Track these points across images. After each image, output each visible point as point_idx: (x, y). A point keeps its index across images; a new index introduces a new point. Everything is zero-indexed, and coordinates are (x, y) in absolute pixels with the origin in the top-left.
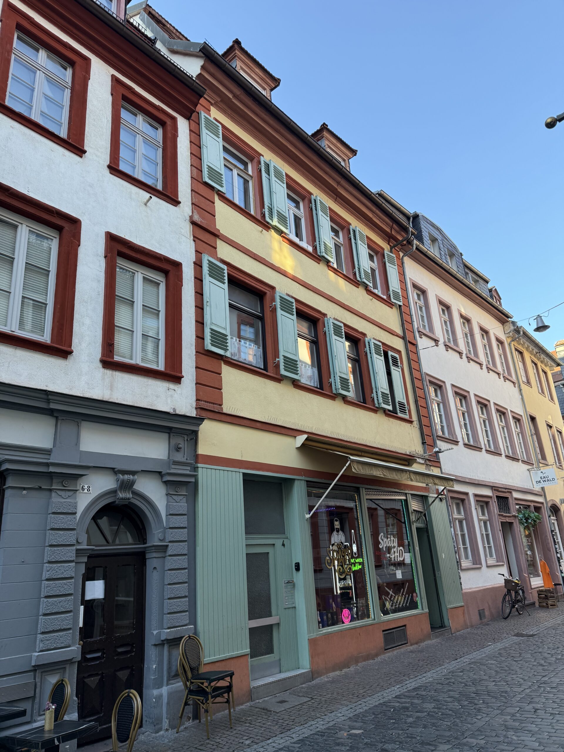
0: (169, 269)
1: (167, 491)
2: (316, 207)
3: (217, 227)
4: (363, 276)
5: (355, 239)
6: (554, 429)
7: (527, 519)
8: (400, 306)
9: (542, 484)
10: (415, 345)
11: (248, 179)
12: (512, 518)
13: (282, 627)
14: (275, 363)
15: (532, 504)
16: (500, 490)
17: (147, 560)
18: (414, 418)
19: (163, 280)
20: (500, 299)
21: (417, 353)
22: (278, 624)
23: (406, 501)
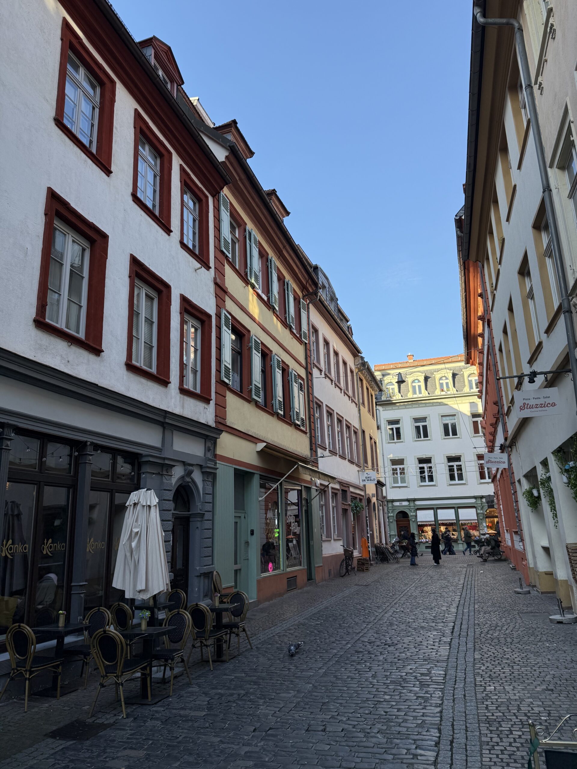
0: (206, 320)
1: (203, 477)
2: (271, 265)
3: (226, 285)
4: (291, 321)
5: (288, 291)
6: (373, 441)
7: (356, 507)
8: (306, 343)
9: (365, 483)
10: (311, 374)
11: (236, 242)
12: (348, 506)
13: (242, 571)
14: (248, 389)
15: (358, 497)
16: (344, 485)
17: (190, 523)
18: (308, 431)
19: (200, 326)
20: (352, 334)
21: (312, 381)
22: (240, 569)
23: (301, 490)
